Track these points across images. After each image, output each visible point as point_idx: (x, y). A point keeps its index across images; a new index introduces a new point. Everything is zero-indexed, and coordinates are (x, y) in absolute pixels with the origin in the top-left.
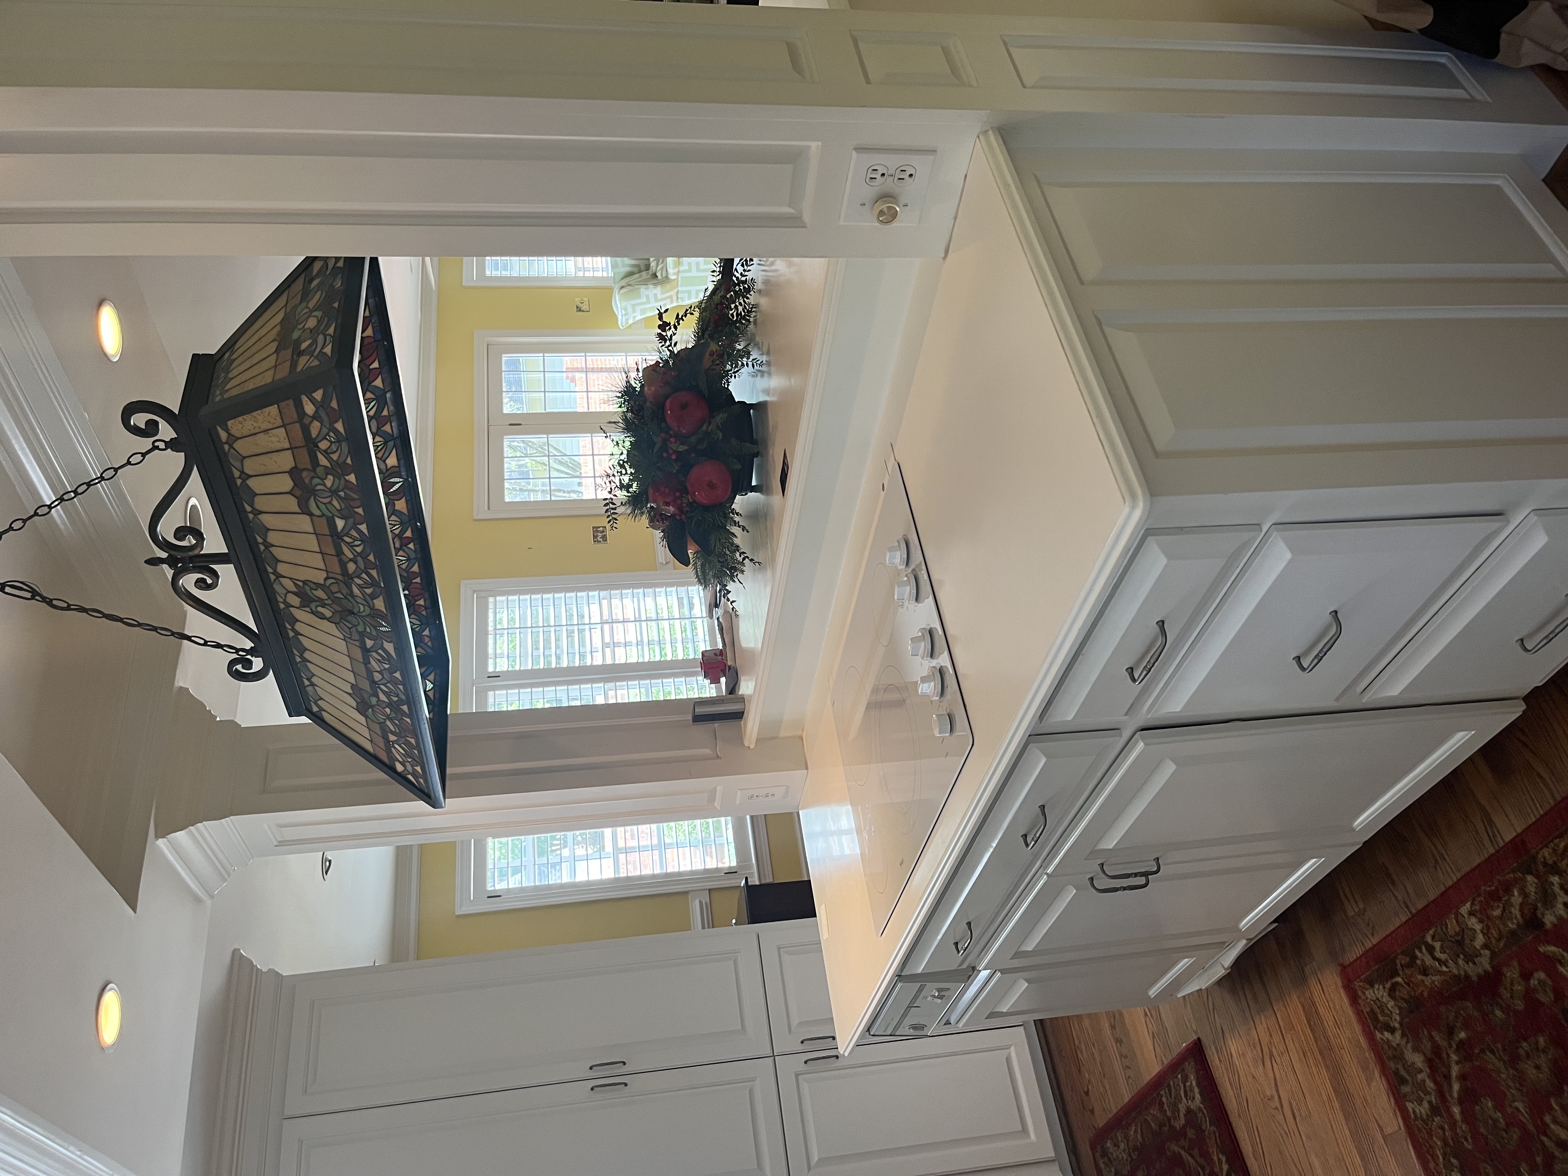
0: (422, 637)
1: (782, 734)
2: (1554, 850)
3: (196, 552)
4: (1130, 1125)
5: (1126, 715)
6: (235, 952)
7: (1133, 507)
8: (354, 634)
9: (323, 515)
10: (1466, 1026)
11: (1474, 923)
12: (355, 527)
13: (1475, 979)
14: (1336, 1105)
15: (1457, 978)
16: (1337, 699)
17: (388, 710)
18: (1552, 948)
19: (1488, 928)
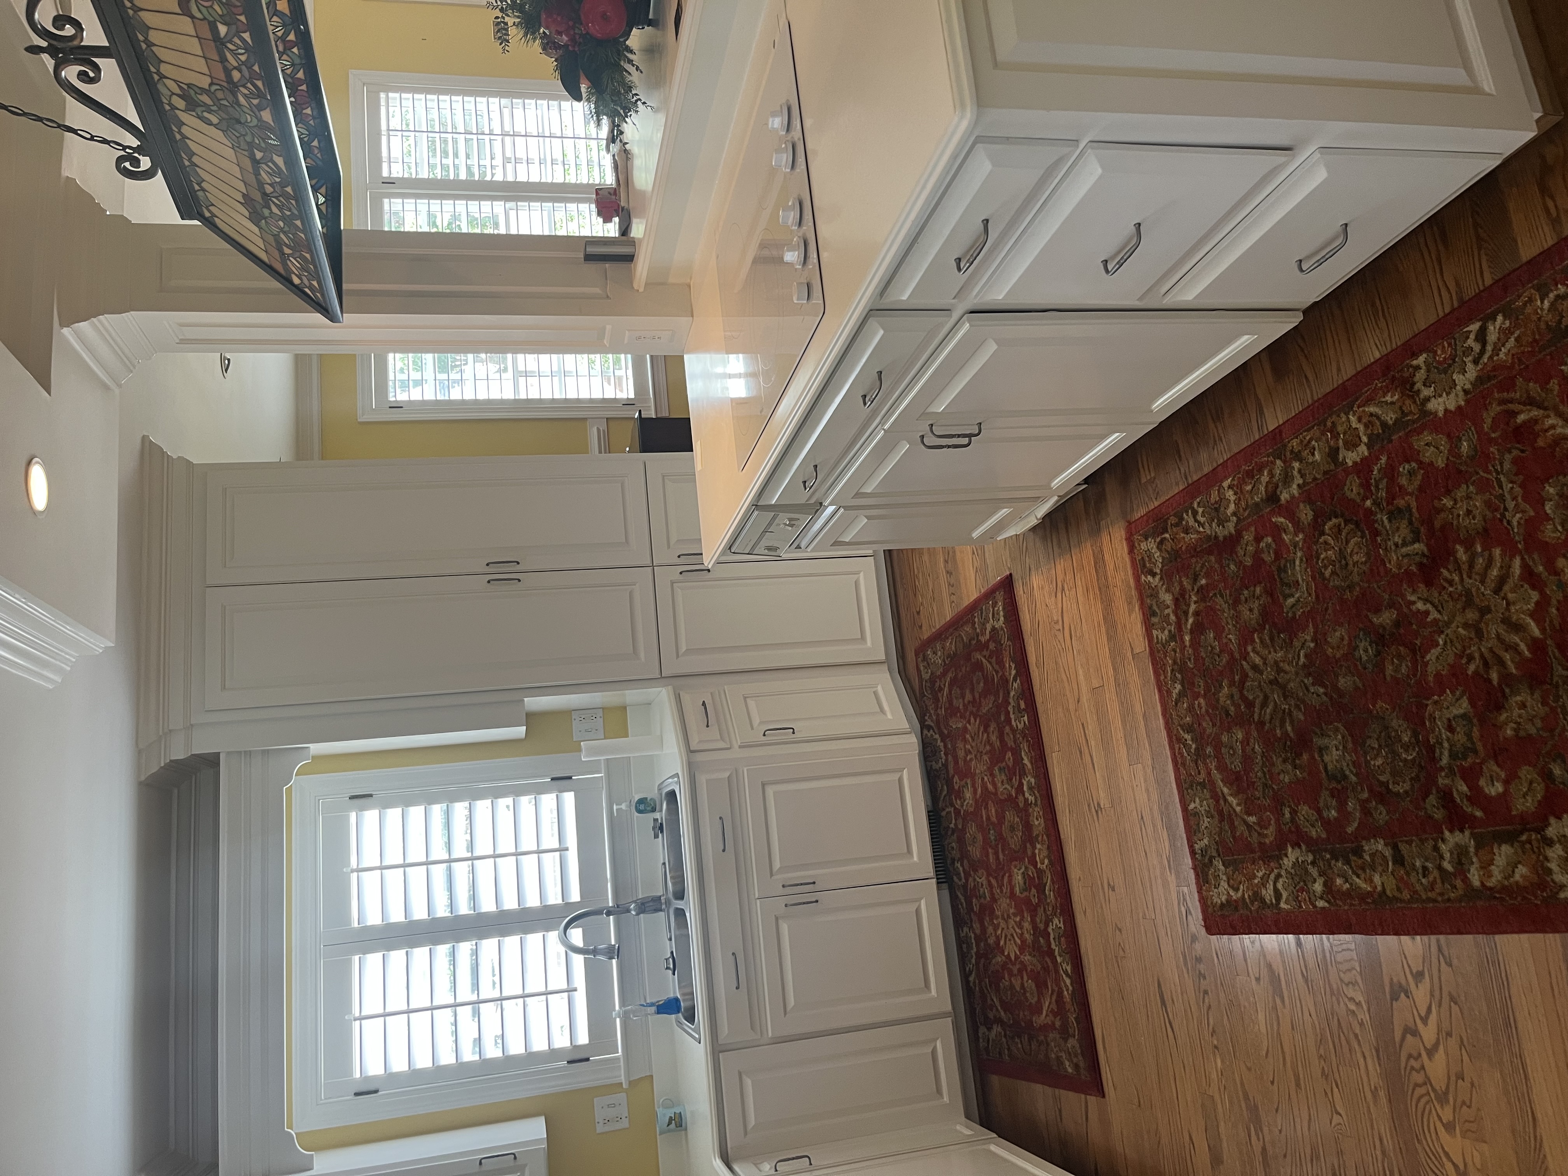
0: (310, 147)
1: (671, 280)
2: (1302, 441)
3: (76, 43)
4: (948, 638)
5: (954, 298)
6: (144, 438)
7: (962, 118)
8: (242, 143)
9: (205, 19)
10: (1207, 575)
11: (1230, 495)
12: (237, 34)
13: (1221, 539)
14: (1103, 629)
15: (1209, 538)
16: (1141, 299)
17: (281, 224)
18: (1282, 520)
19: (1240, 499)
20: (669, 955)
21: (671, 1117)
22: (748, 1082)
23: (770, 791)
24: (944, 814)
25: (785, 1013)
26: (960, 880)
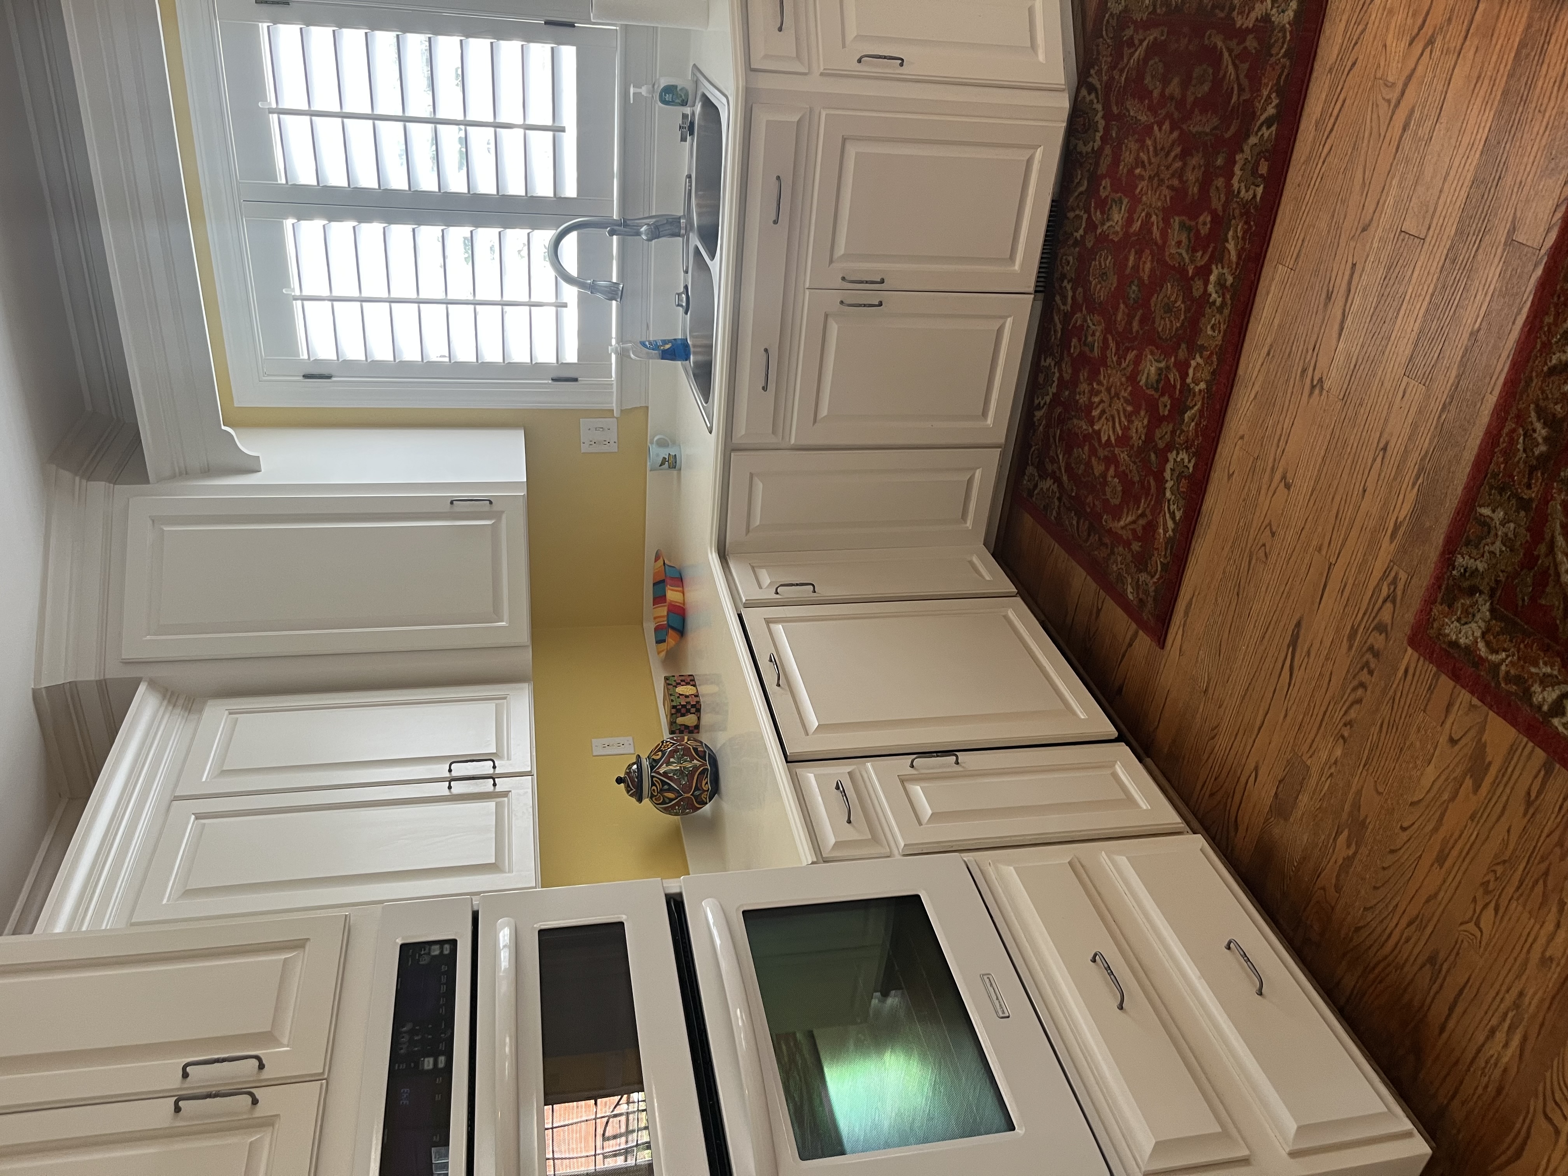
20: (682, 289)
21: (664, 458)
22: (759, 486)
23: (852, 151)
24: (1071, 215)
25: (815, 421)
26: (1065, 304)
